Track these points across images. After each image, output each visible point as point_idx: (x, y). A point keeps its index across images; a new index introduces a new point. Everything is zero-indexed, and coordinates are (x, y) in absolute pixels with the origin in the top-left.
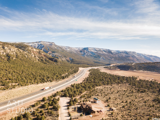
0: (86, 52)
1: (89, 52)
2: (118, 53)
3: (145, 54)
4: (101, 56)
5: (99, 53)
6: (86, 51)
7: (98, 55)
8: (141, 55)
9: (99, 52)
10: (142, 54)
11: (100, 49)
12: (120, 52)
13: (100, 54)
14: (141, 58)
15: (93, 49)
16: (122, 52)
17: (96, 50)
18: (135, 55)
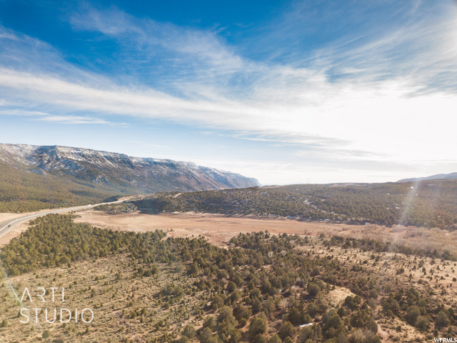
0: (49, 161)
1: (57, 159)
2: (151, 166)
3: (215, 169)
4: (97, 174)
5: (93, 166)
6: (46, 157)
7: (89, 171)
8: (208, 172)
9: (92, 162)
10: (210, 170)
11: (96, 151)
12: (155, 163)
13: (96, 167)
14: (207, 178)
15: (73, 151)
16: (161, 164)
17: (83, 156)
18: (194, 172)
